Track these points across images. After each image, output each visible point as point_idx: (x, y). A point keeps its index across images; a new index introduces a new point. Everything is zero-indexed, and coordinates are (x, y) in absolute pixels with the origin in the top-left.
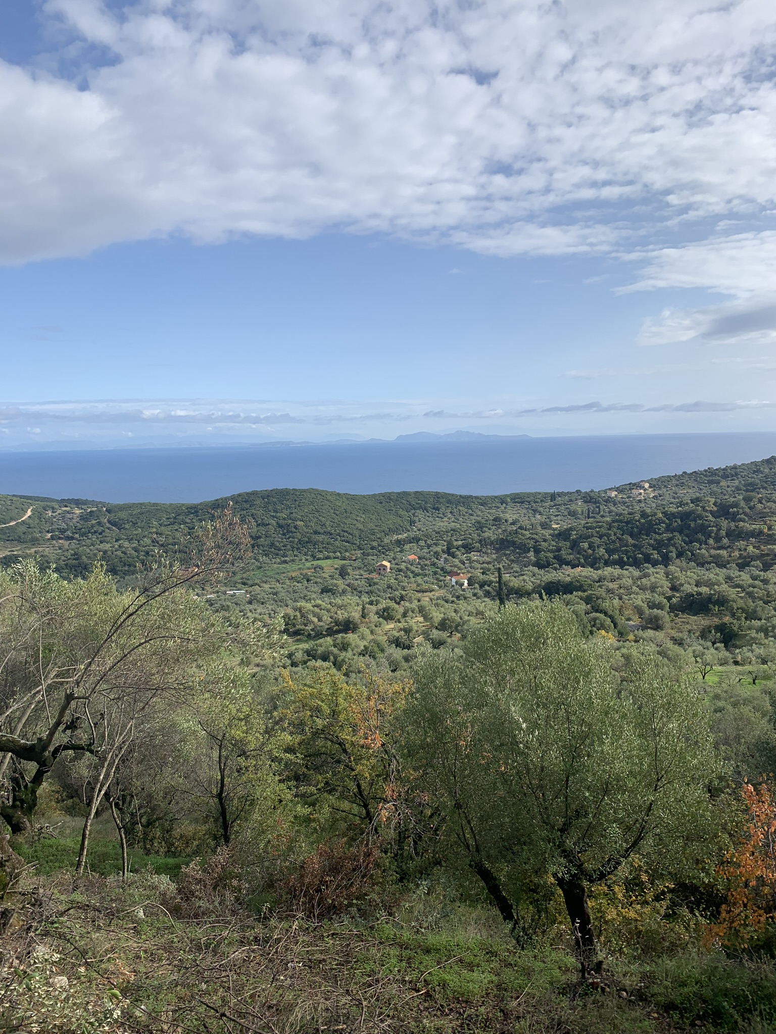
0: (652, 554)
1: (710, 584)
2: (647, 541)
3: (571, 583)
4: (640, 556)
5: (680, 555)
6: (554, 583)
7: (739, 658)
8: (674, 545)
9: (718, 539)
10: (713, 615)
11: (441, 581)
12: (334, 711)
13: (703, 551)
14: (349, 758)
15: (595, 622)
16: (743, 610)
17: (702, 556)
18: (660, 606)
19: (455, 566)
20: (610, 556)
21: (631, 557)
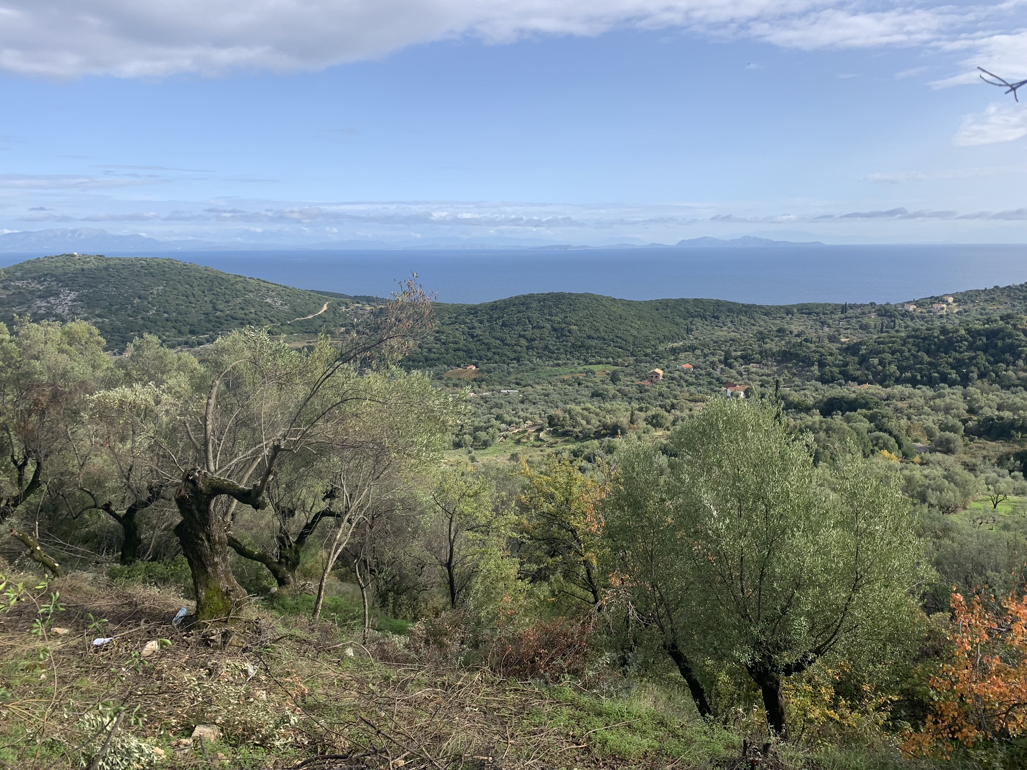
0: (950, 374)
1: (1014, 408)
2: (945, 359)
3: (856, 400)
4: (936, 375)
5: (982, 376)
6: (837, 399)
8: (976, 365)
10: (1015, 442)
11: (716, 391)
12: (567, 500)
13: (1010, 373)
14: (580, 545)
15: (877, 441)
17: (1009, 378)
18: (953, 429)
19: (732, 377)
20: (901, 374)
21: (925, 375)
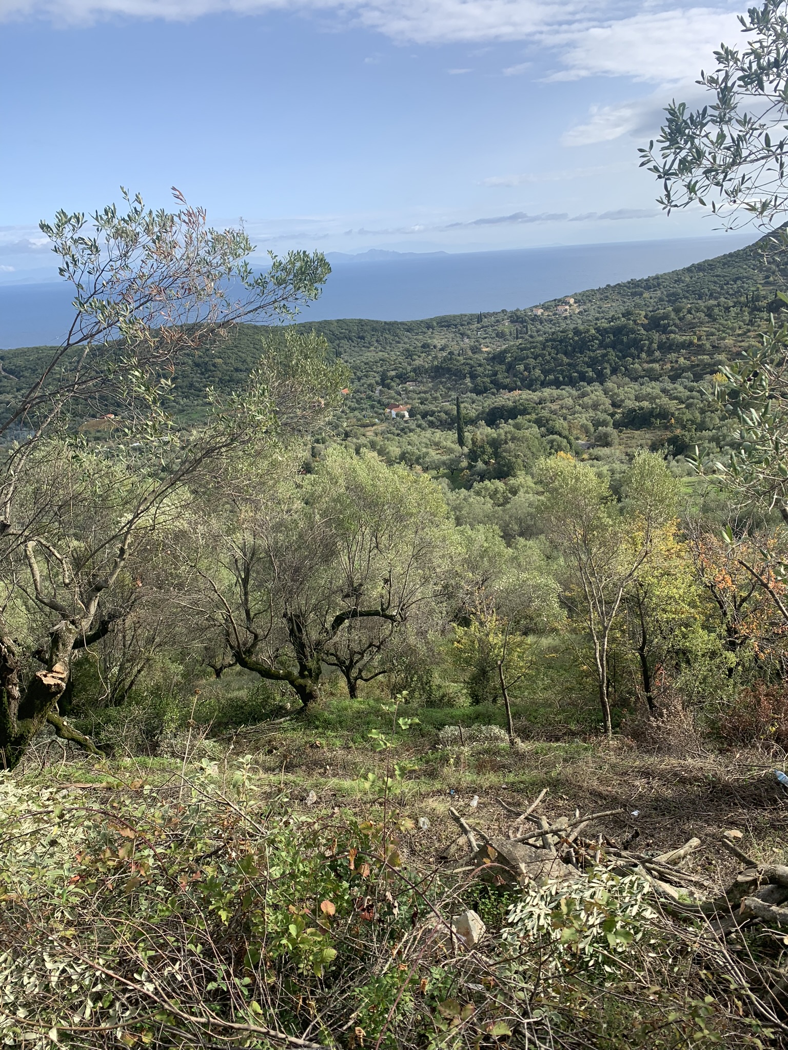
0: (587, 372)
1: (652, 399)
2: (582, 359)
3: (515, 407)
4: (576, 374)
5: (614, 371)
6: (498, 408)
8: (608, 361)
9: (650, 352)
10: (655, 428)
11: (380, 414)
13: (637, 366)
15: (552, 443)
16: (693, 422)
17: (636, 370)
18: (604, 423)
19: (392, 398)
20: (545, 377)
21: (566, 376)
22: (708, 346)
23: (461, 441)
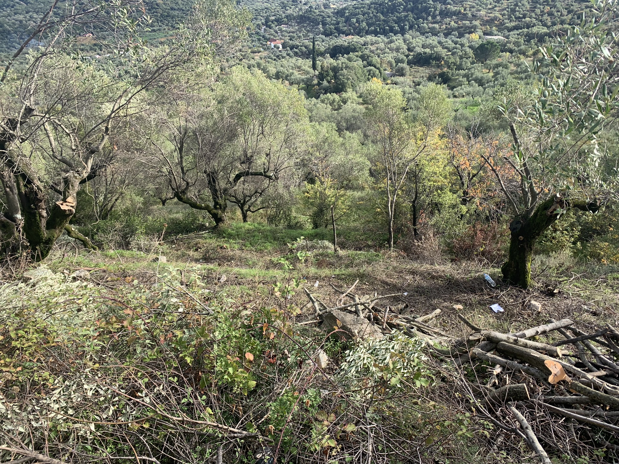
0: (394, 27)
1: (432, 47)
2: (393, 17)
3: (349, 46)
4: (387, 28)
5: (411, 28)
6: (339, 46)
7: (457, 94)
8: (408, 21)
9: (434, 17)
10: (432, 66)
11: (264, 45)
13: (425, 25)
15: (370, 72)
16: (455, 64)
17: (424, 27)
18: (402, 61)
19: (272, 35)
20: (369, 28)
21: (382, 28)
22: (470, 15)
23: (314, 67)
